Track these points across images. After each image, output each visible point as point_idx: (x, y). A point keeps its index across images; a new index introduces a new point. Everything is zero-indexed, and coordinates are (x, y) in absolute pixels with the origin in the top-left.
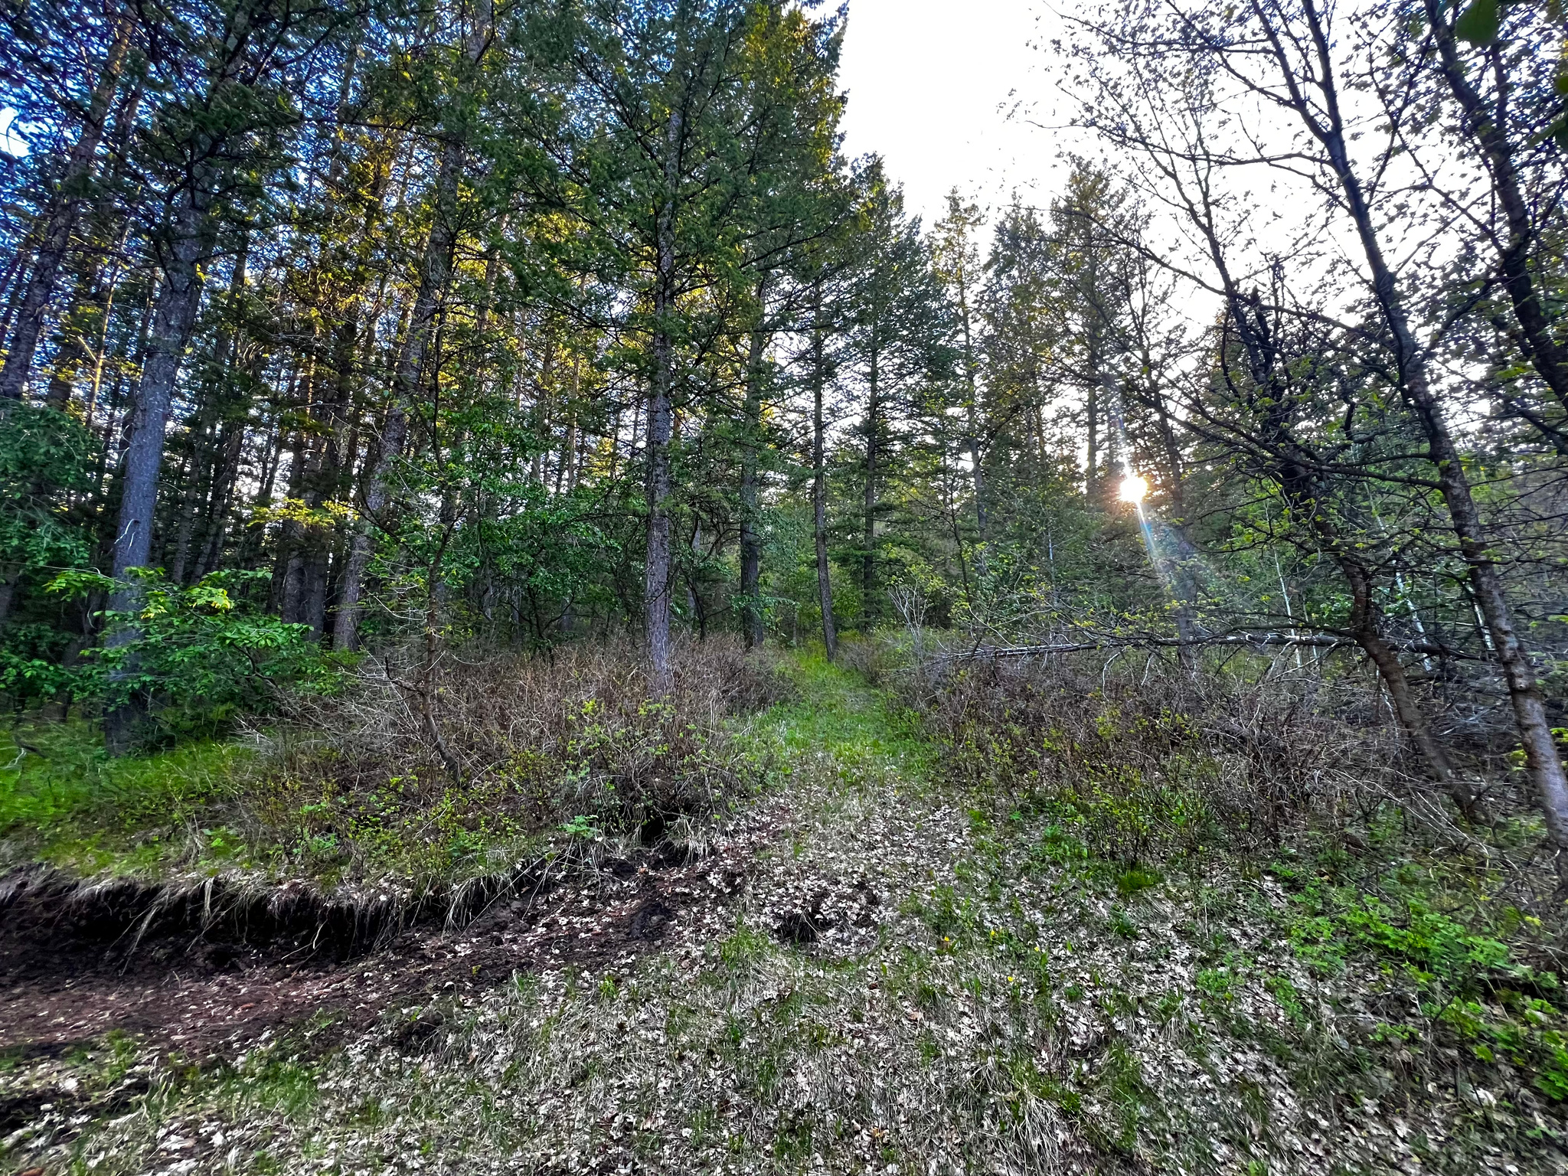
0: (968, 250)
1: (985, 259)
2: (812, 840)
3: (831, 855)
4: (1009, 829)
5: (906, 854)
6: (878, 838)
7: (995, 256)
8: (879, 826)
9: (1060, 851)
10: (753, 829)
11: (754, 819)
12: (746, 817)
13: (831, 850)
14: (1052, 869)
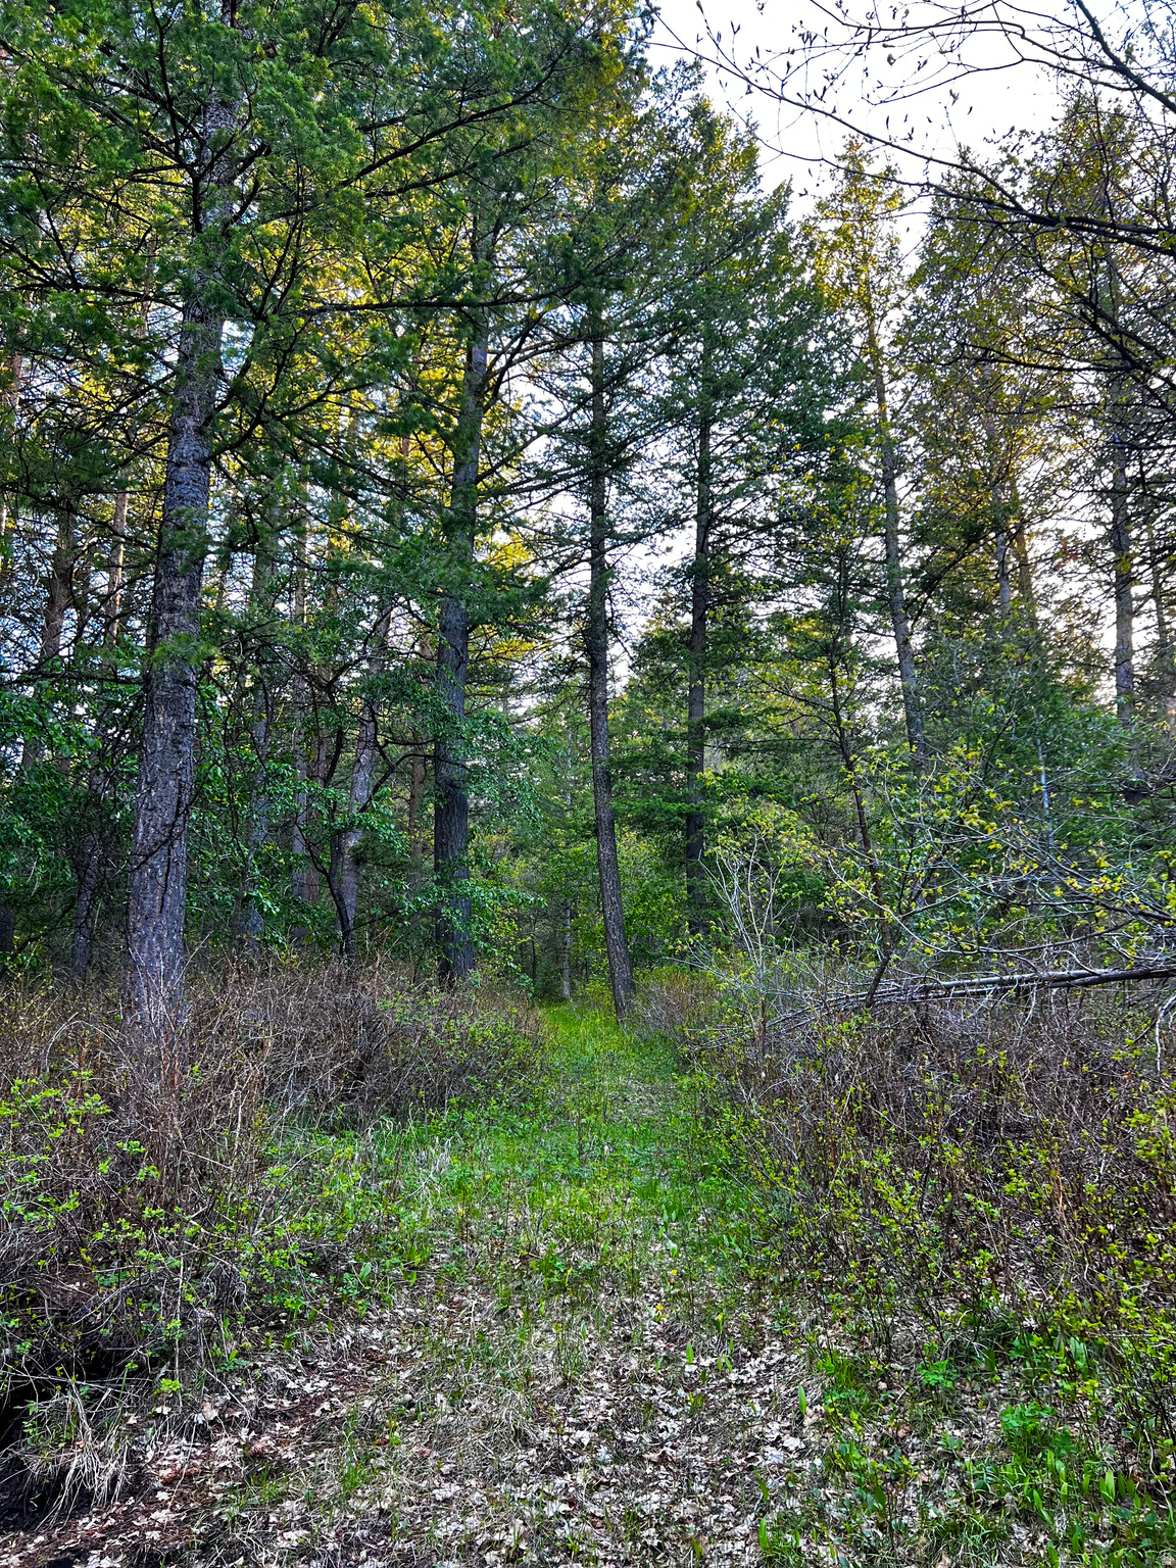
0: (879, 250)
1: (912, 264)
2: (409, 1445)
3: (449, 1490)
4: (921, 1408)
5: (648, 1484)
6: (585, 1436)
7: (931, 261)
8: (597, 1404)
9: (1043, 1480)
10: (270, 1416)
11: (282, 1389)
12: (261, 1384)
13: (449, 1477)
14: (1021, 1532)
